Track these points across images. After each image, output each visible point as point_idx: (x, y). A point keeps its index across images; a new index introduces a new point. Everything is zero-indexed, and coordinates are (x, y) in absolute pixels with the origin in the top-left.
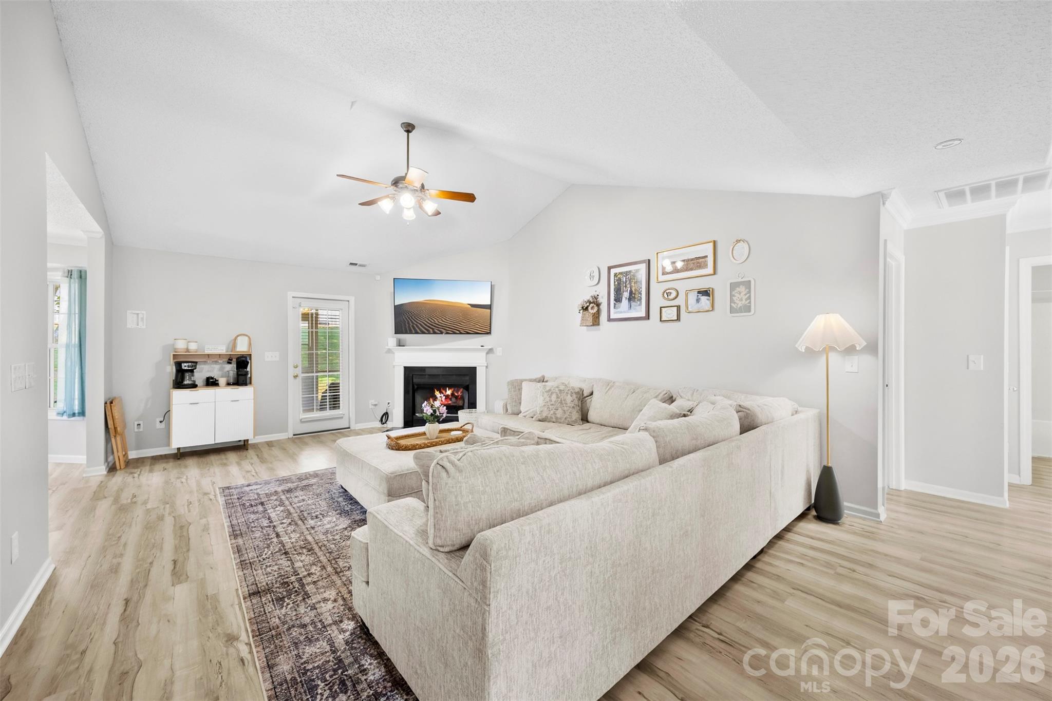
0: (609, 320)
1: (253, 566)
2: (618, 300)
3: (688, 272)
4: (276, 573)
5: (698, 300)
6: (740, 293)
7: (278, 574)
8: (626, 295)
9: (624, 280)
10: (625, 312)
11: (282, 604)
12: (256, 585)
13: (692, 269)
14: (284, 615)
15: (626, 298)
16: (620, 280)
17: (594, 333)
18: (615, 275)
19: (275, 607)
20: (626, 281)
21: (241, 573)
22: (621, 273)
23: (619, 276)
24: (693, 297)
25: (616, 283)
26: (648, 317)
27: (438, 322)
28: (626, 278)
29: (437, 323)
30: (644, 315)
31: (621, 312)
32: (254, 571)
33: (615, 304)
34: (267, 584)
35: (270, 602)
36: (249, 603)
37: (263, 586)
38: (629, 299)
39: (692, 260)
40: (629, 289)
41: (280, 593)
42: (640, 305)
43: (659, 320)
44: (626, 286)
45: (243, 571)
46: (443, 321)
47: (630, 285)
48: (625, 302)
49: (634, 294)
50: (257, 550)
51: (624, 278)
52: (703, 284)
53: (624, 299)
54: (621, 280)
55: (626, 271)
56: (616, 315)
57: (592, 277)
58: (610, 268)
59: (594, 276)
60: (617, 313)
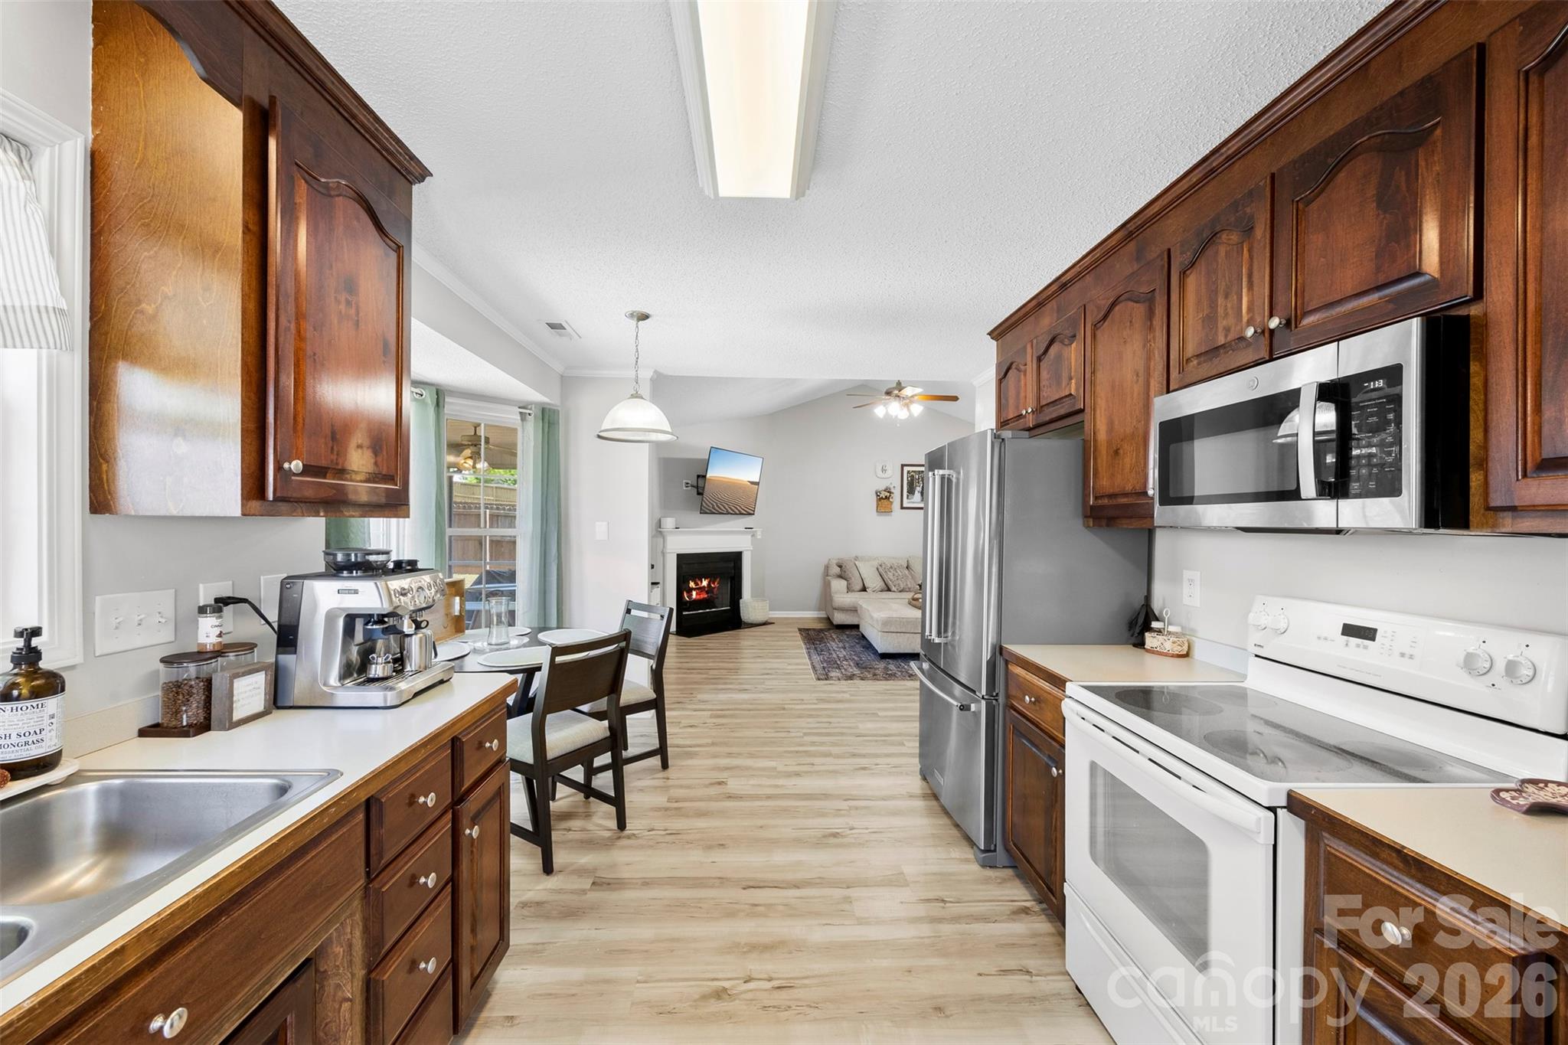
0: (902, 508)
2: (911, 491)
8: (919, 489)
9: (917, 478)
10: (917, 503)
15: (919, 492)
16: (913, 476)
17: (884, 519)
18: (908, 472)
20: (919, 478)
23: (912, 474)
28: (919, 476)
31: (913, 503)
38: (921, 492)
40: (922, 485)
44: (918, 483)
47: (923, 482)
48: (917, 496)
51: (917, 476)
53: (916, 492)
57: (884, 470)
58: (903, 466)
59: (885, 470)
60: (909, 503)
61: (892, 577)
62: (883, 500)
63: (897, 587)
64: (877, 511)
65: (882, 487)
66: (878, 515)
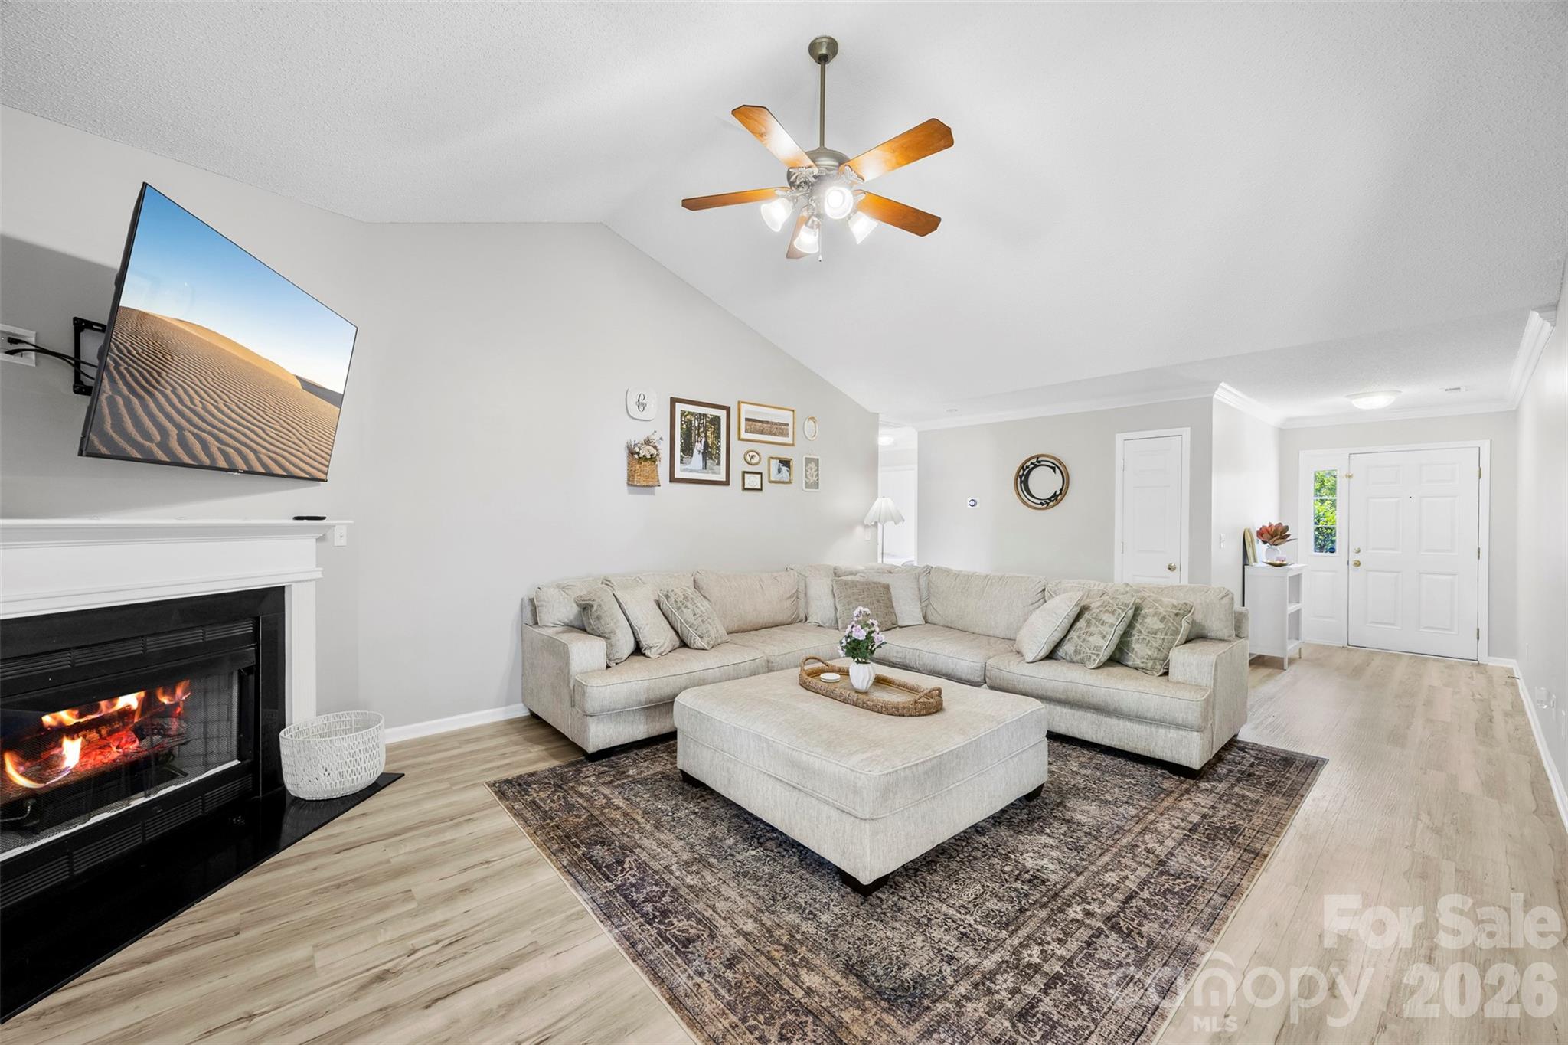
0: (673, 479)
1: (1220, 881)
2: (687, 450)
3: (770, 436)
4: (1206, 854)
5: (779, 471)
6: (811, 469)
7: (1204, 851)
8: (699, 447)
9: (697, 425)
10: (697, 472)
11: (1234, 826)
12: (1242, 858)
13: (775, 434)
14: (1244, 819)
15: (699, 452)
16: (689, 422)
17: (641, 499)
18: (683, 413)
19: (1244, 829)
20: (699, 426)
21: (1244, 883)
22: (692, 414)
23: (688, 417)
24: (775, 464)
25: (684, 426)
26: (727, 483)
27: (204, 408)
28: (699, 423)
29: (199, 409)
30: (724, 479)
31: (691, 471)
32: (1225, 875)
33: (681, 456)
34: (1228, 850)
35: (1244, 836)
36: (1265, 848)
37: (1234, 852)
38: (703, 453)
39: (776, 424)
40: (703, 440)
41: (1226, 835)
42: (719, 464)
43: (740, 487)
44: (699, 435)
45: (1239, 885)
46: (217, 408)
47: (706, 434)
48: (697, 458)
49: (711, 448)
50: (1191, 898)
51: (697, 422)
52: (785, 453)
53: (696, 452)
54: (691, 424)
55: (699, 412)
56: (683, 473)
57: (641, 405)
58: (674, 401)
59: (644, 405)
60: (685, 470)
61: (691, 619)
62: (639, 460)
63: (706, 639)
64: (628, 484)
65: (640, 438)
66: (630, 493)
